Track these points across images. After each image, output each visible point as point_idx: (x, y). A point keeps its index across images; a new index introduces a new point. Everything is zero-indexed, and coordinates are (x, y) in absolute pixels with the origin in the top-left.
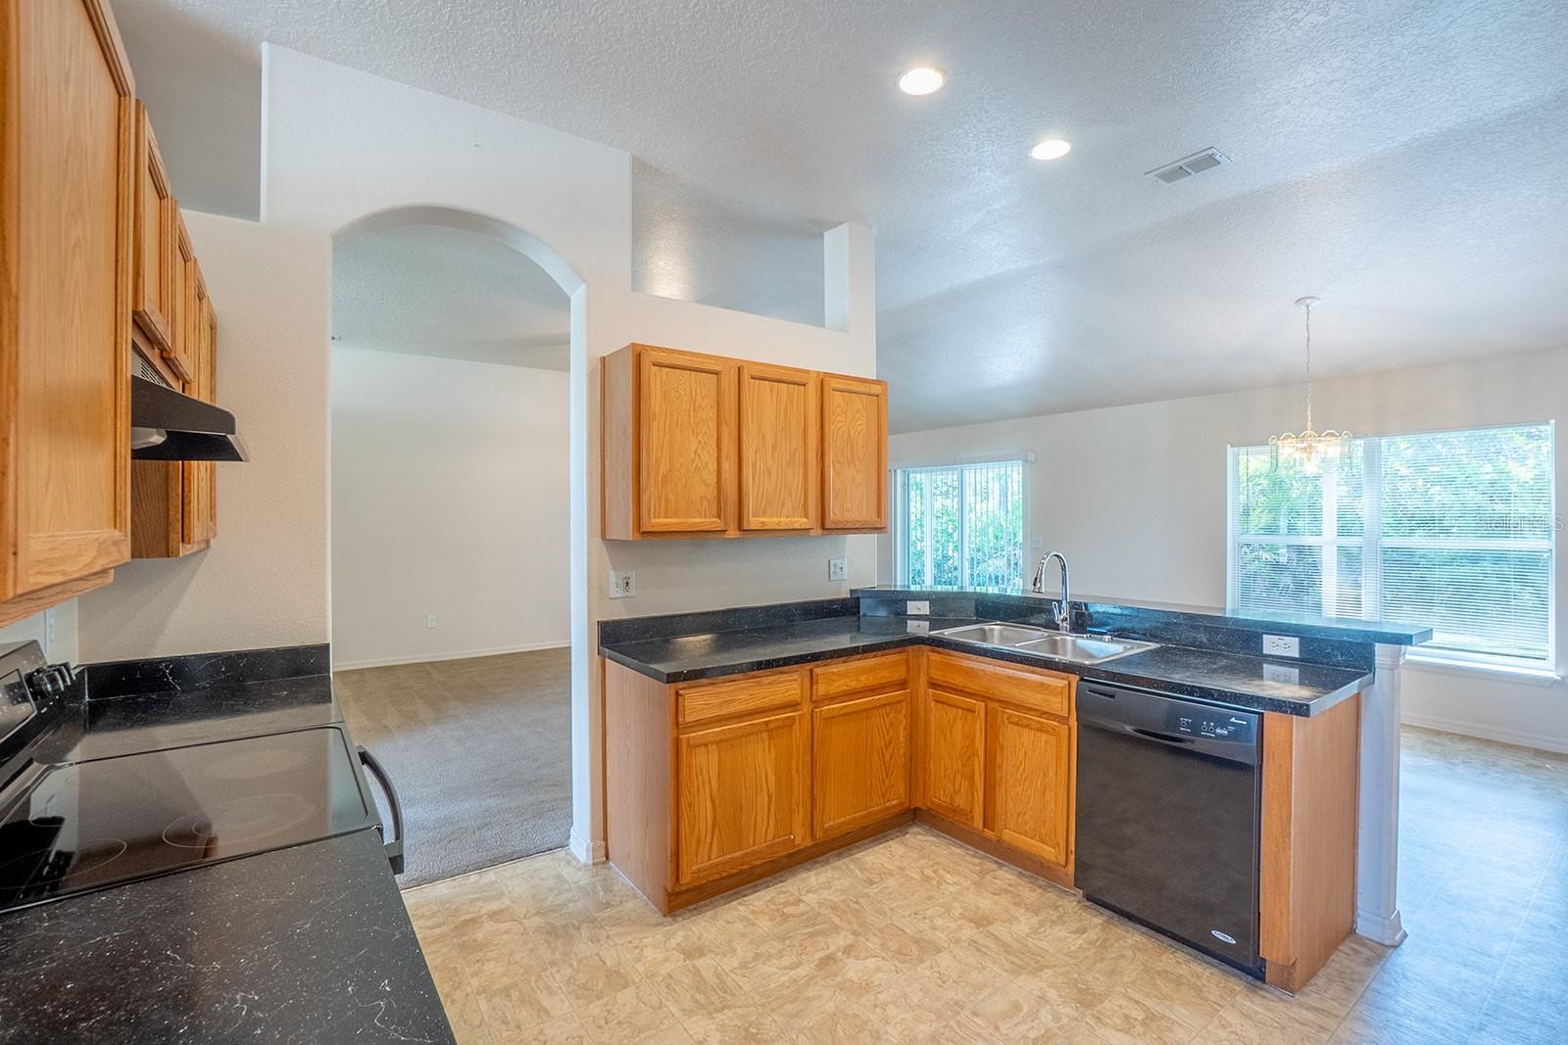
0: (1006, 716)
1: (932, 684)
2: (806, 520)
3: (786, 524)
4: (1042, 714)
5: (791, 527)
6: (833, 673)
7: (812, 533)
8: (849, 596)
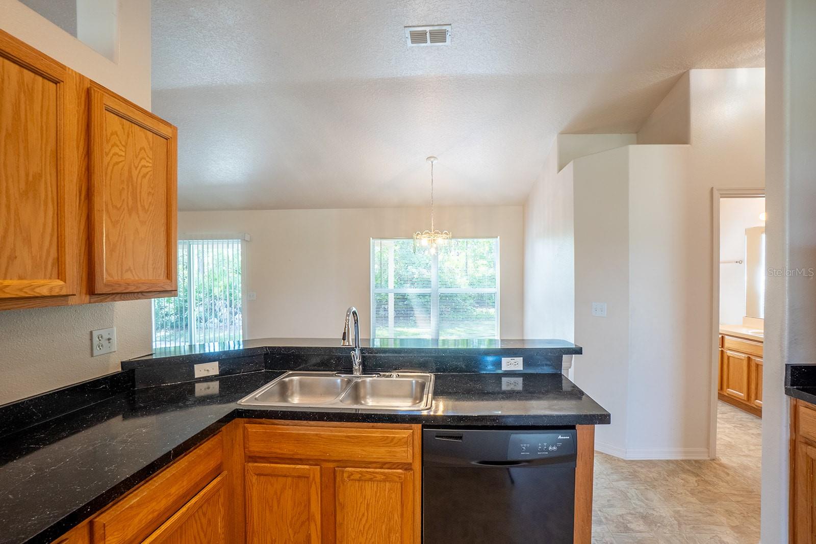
0: (345, 475)
1: (250, 457)
2: (62, 283)
3: (21, 290)
4: (383, 465)
5: (31, 294)
6: (131, 507)
7: (72, 301)
8: (120, 370)
